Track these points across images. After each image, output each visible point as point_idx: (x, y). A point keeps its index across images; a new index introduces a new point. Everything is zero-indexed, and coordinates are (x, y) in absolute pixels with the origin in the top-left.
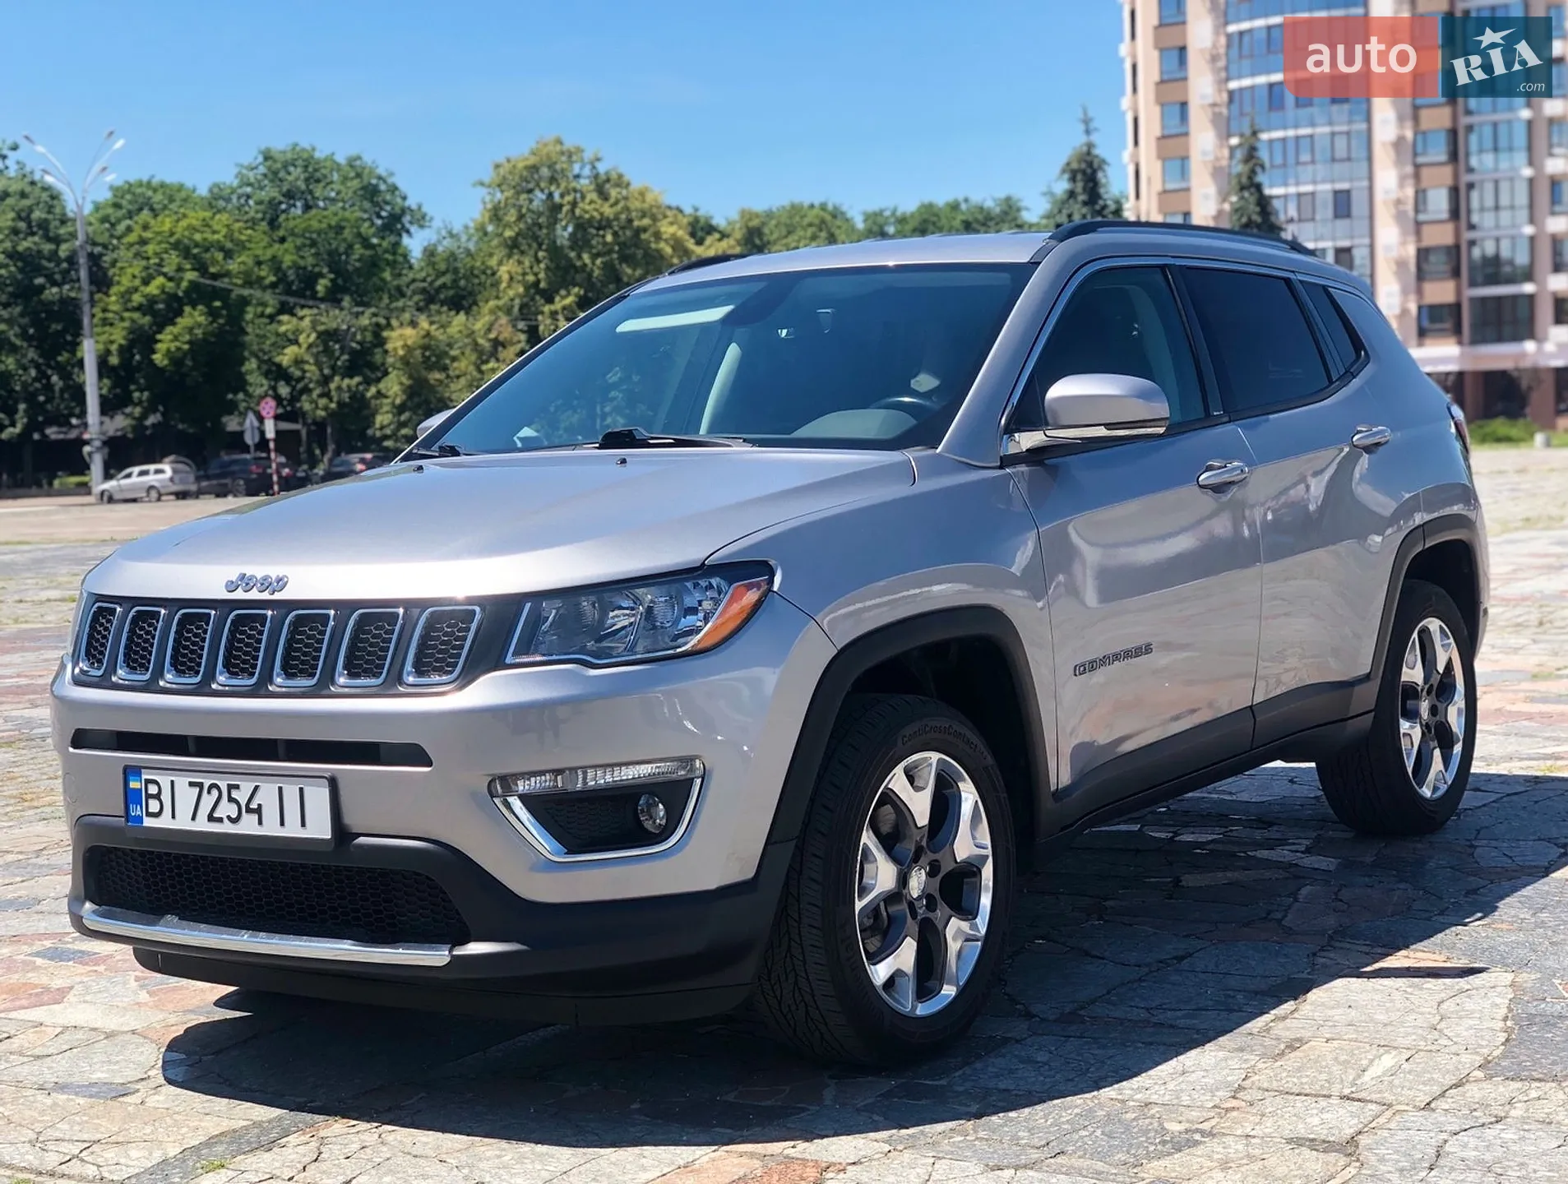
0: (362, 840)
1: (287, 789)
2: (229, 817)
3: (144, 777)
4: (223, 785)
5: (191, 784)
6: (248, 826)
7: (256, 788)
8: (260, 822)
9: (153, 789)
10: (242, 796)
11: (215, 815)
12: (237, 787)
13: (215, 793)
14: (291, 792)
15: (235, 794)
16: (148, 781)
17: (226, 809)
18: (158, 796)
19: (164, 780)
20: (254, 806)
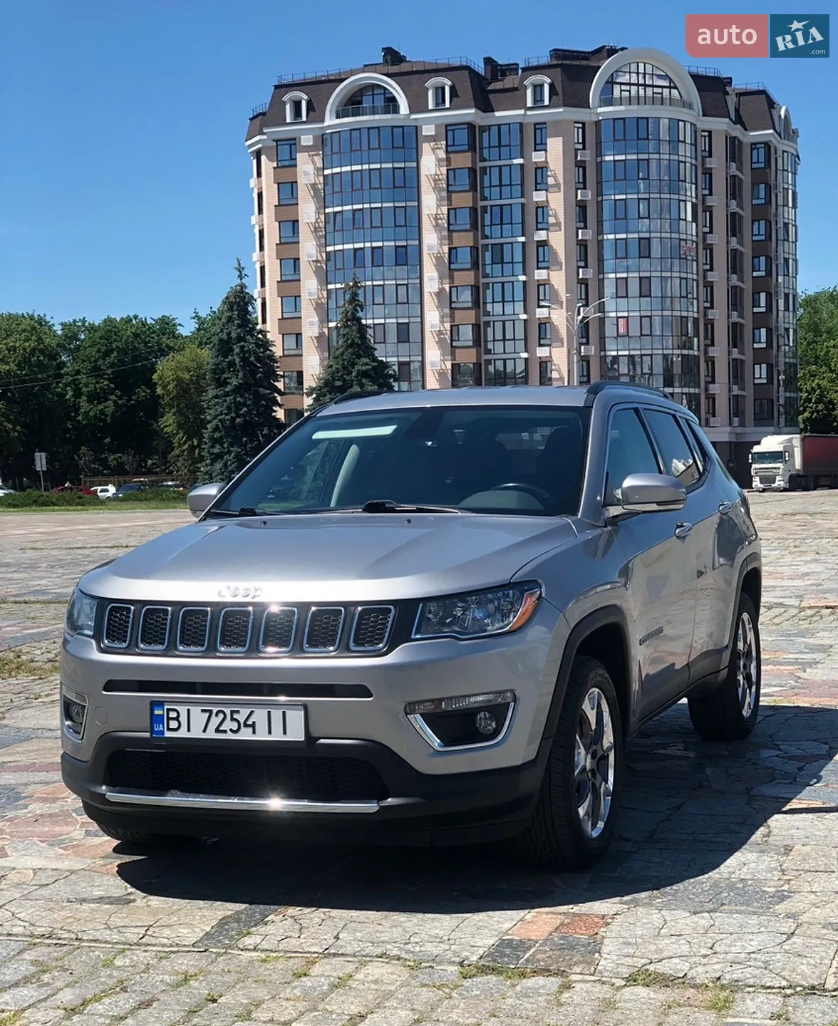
0: (322, 741)
1: (273, 712)
2: (231, 730)
3: (166, 707)
4: (228, 711)
5: (203, 711)
6: (246, 735)
7: (252, 712)
8: (254, 732)
9: (173, 715)
10: (241, 717)
11: (221, 729)
12: (238, 712)
13: (221, 716)
14: (277, 715)
15: (235, 716)
16: (168, 710)
17: (229, 725)
18: (177, 719)
19: (183, 710)
20: (250, 722)
